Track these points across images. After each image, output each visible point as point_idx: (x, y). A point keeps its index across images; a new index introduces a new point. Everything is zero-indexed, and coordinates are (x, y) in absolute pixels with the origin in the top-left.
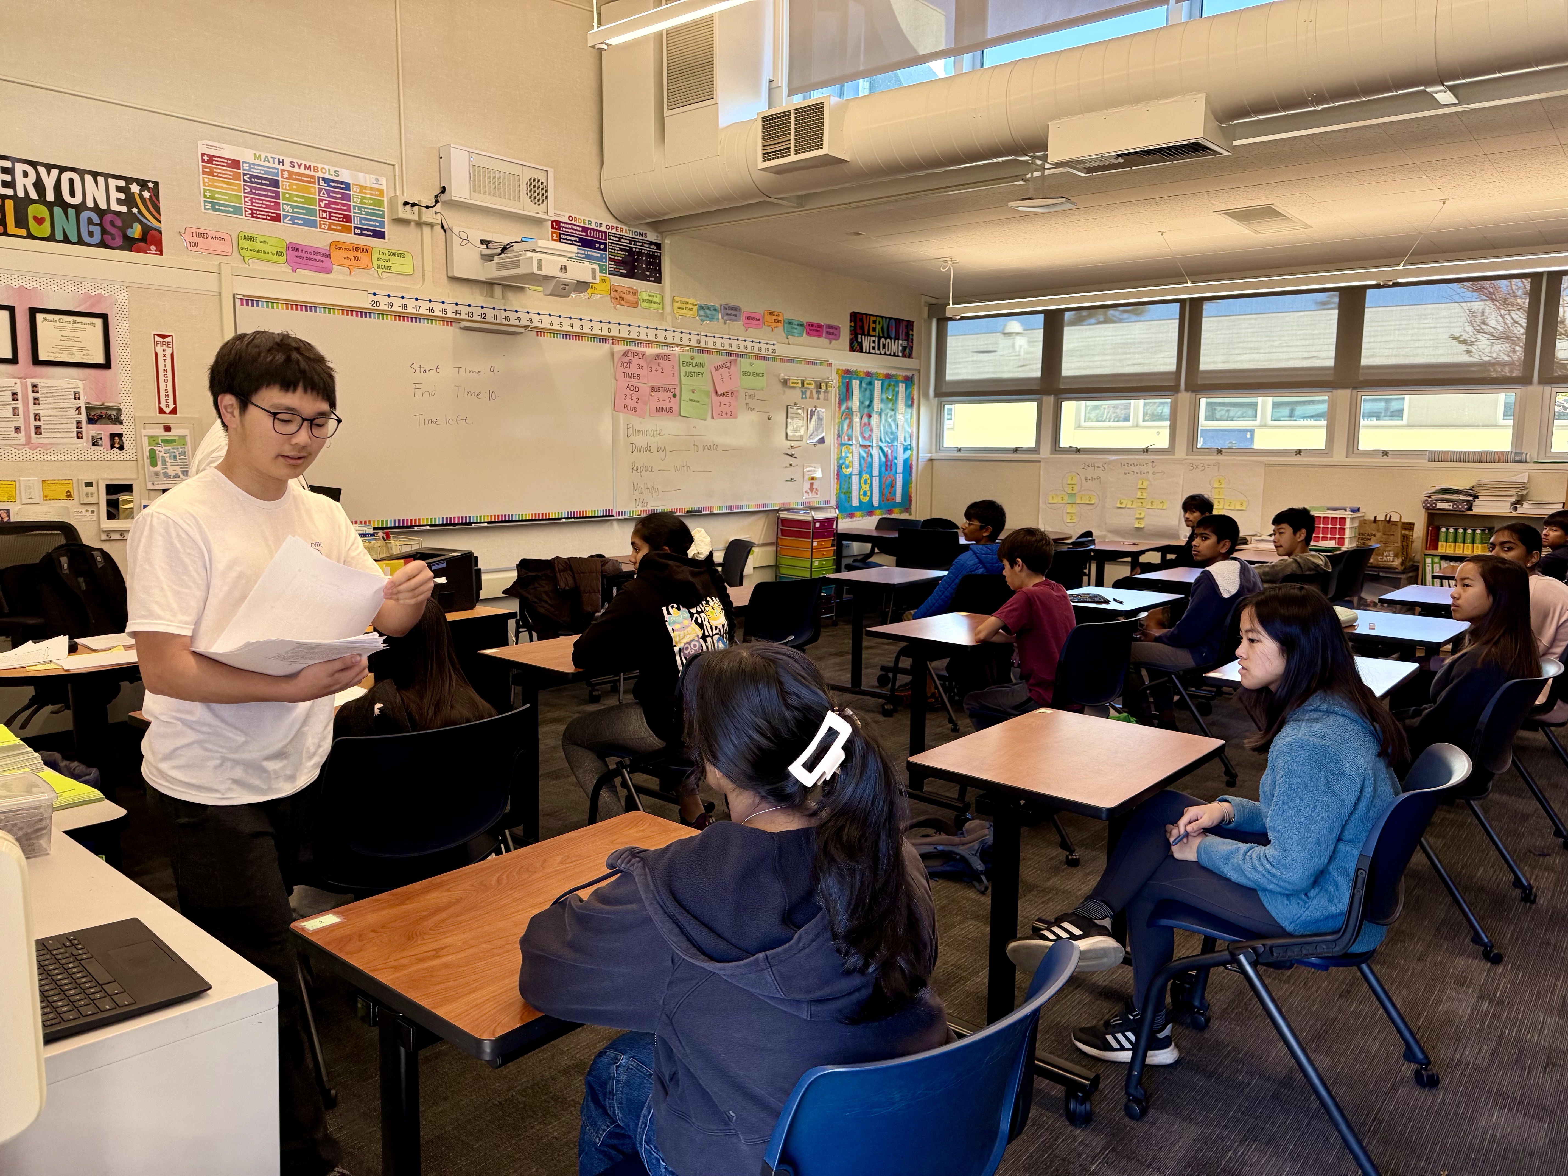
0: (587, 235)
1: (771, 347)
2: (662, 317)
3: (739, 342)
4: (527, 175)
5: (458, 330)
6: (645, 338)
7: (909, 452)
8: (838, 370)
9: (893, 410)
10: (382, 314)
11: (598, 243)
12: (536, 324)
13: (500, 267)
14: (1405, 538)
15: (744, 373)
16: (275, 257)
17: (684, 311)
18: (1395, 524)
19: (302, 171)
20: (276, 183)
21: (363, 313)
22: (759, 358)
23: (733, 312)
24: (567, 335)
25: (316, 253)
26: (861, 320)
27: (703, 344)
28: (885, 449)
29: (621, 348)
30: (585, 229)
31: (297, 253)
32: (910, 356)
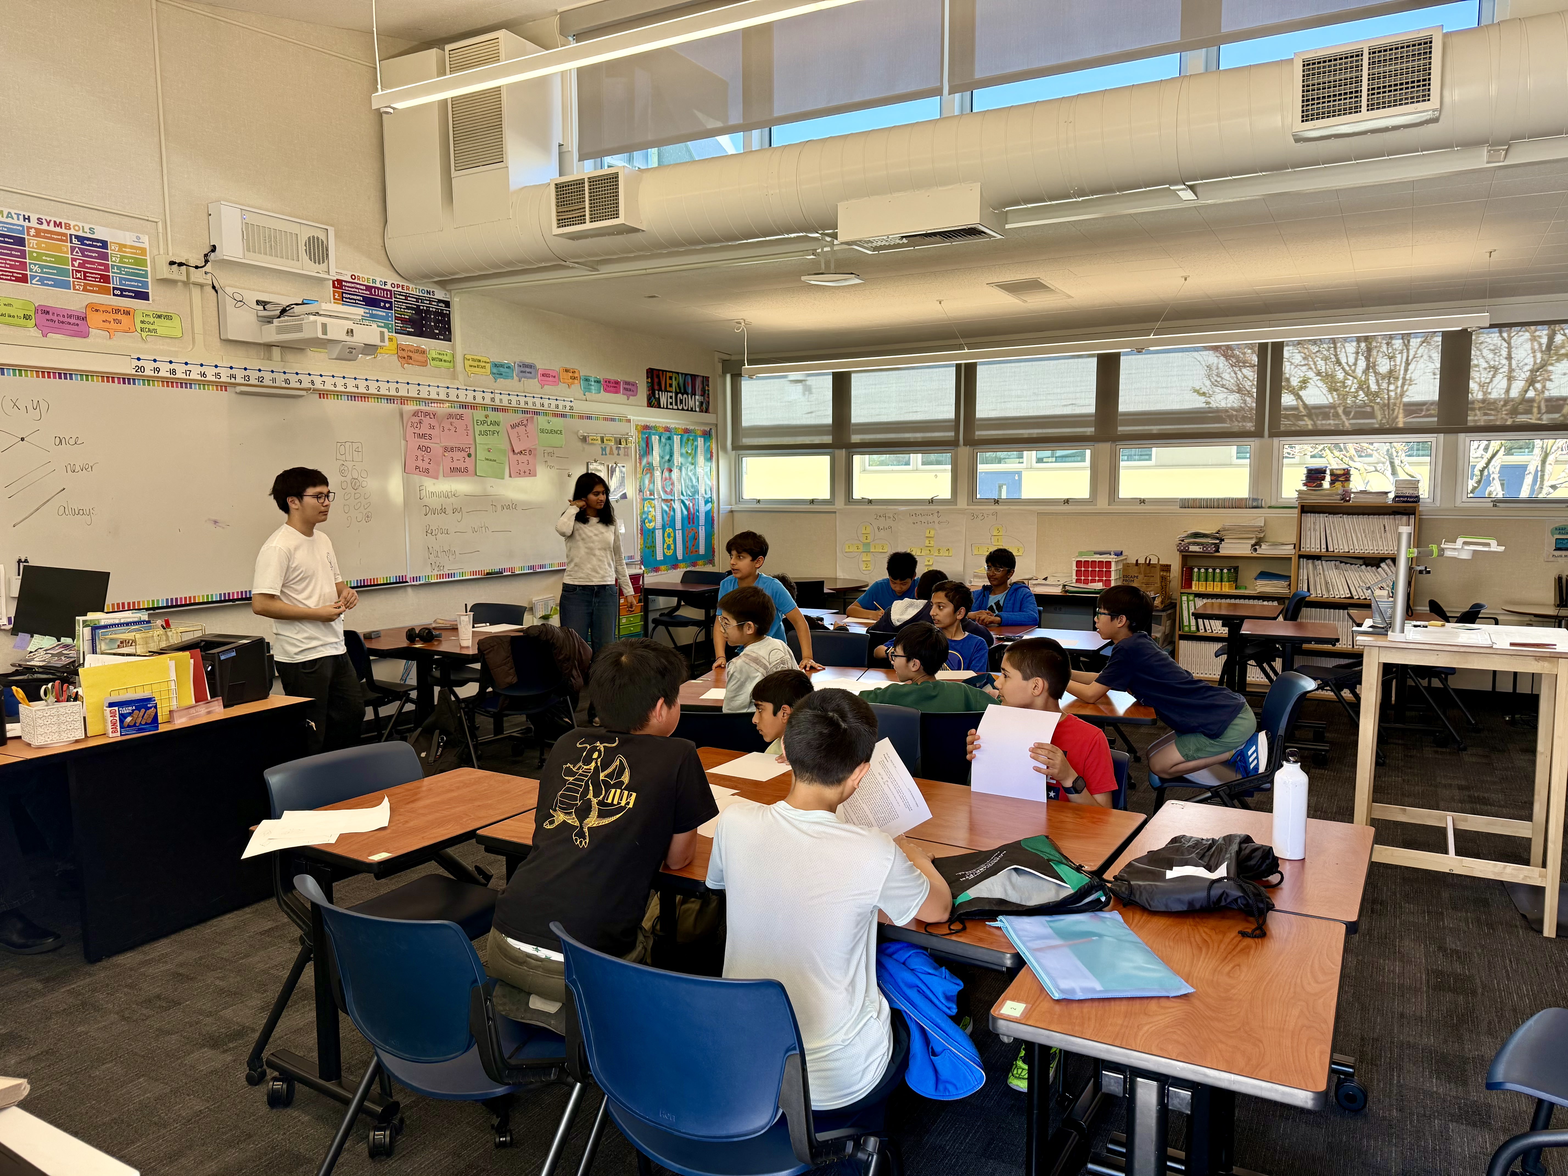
0: (371, 294)
1: (568, 404)
2: (454, 376)
3: (535, 400)
4: (305, 234)
5: (234, 395)
6: (436, 397)
7: (709, 505)
8: (637, 426)
9: (692, 464)
10: (148, 380)
11: (383, 301)
12: (318, 385)
13: (280, 330)
14: (1163, 579)
15: (542, 431)
16: (23, 322)
17: (476, 369)
18: (1154, 566)
19: (51, 228)
20: (21, 242)
21: (126, 380)
22: (556, 415)
23: (528, 370)
24: (353, 397)
25: (70, 316)
26: (658, 377)
27: (497, 402)
28: (687, 503)
29: (411, 407)
30: (368, 288)
31: (48, 317)
32: (707, 411)
